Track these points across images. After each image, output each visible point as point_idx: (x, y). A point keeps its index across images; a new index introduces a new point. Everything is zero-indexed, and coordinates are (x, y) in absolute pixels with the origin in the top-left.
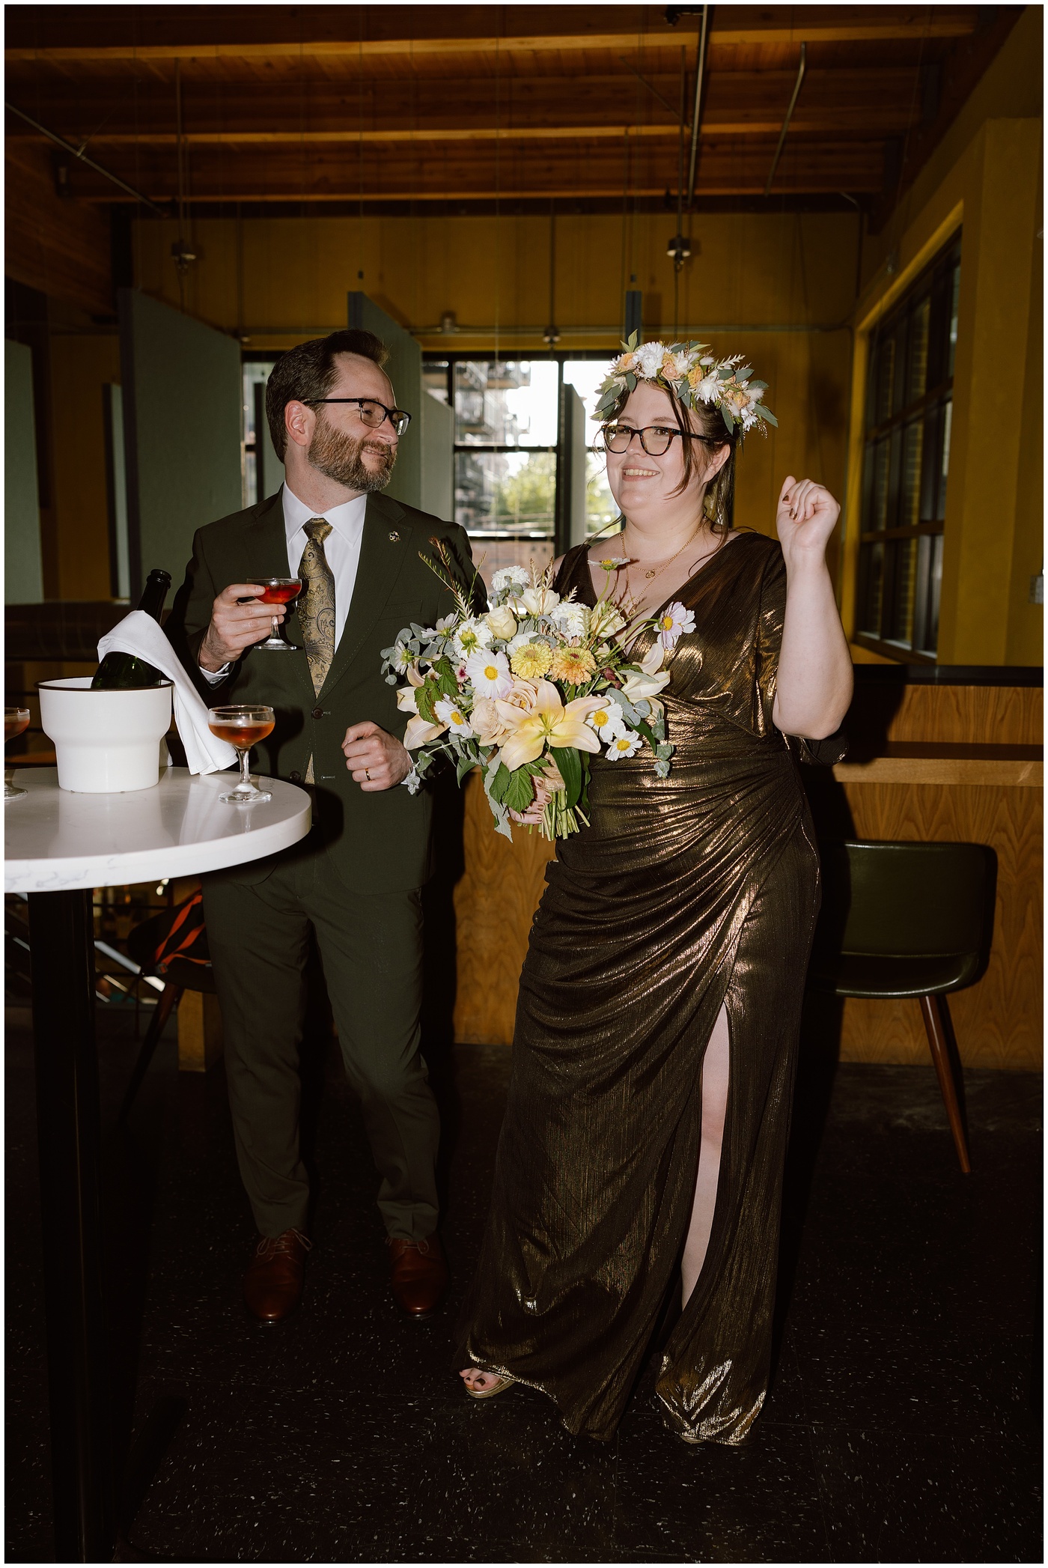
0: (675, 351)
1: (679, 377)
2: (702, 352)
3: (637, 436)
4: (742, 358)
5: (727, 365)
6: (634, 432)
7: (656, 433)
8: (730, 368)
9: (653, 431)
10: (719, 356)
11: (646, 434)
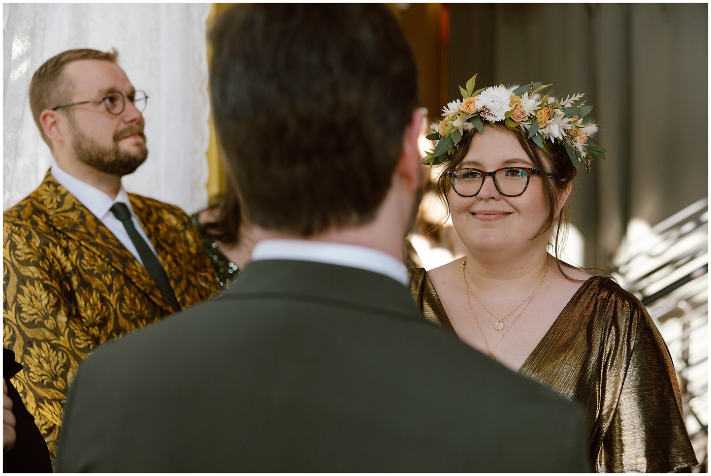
0: (519, 93)
1: (527, 119)
2: (543, 93)
3: (489, 180)
4: (581, 96)
5: (568, 103)
6: (484, 175)
7: (507, 175)
8: (571, 106)
9: (503, 173)
10: (561, 94)
11: (498, 176)
